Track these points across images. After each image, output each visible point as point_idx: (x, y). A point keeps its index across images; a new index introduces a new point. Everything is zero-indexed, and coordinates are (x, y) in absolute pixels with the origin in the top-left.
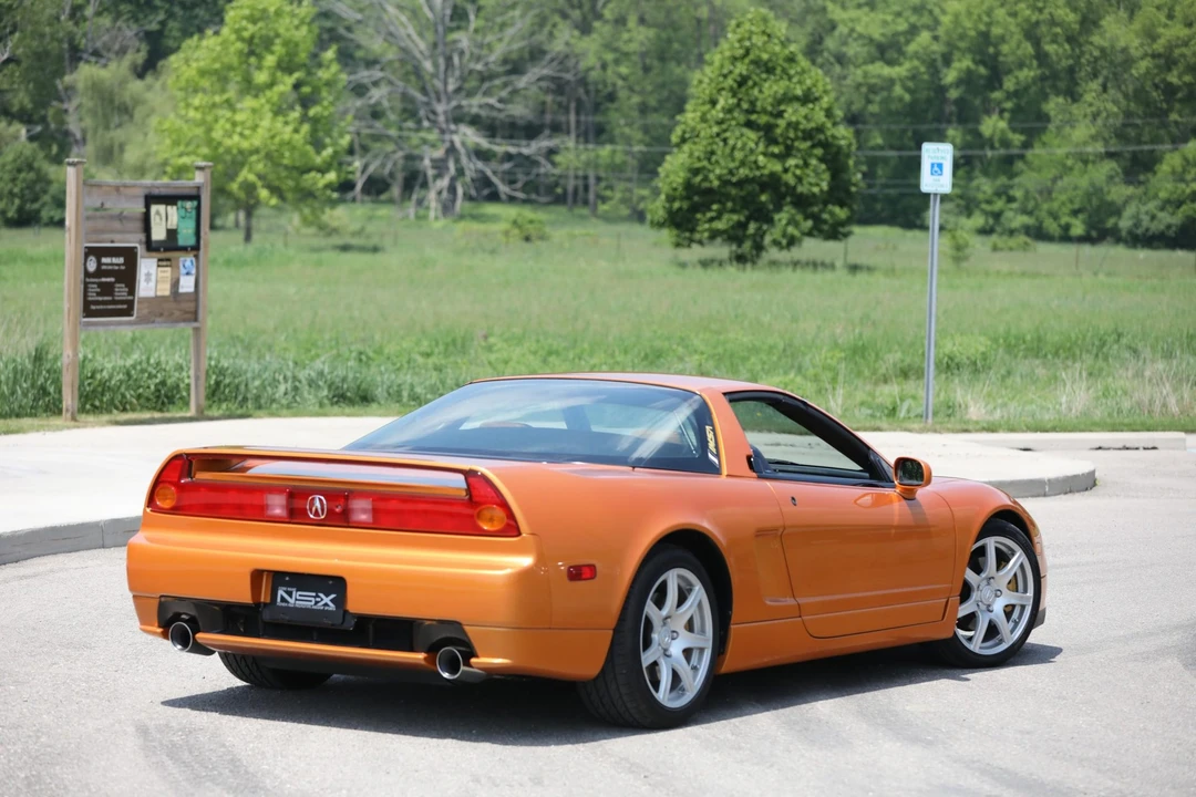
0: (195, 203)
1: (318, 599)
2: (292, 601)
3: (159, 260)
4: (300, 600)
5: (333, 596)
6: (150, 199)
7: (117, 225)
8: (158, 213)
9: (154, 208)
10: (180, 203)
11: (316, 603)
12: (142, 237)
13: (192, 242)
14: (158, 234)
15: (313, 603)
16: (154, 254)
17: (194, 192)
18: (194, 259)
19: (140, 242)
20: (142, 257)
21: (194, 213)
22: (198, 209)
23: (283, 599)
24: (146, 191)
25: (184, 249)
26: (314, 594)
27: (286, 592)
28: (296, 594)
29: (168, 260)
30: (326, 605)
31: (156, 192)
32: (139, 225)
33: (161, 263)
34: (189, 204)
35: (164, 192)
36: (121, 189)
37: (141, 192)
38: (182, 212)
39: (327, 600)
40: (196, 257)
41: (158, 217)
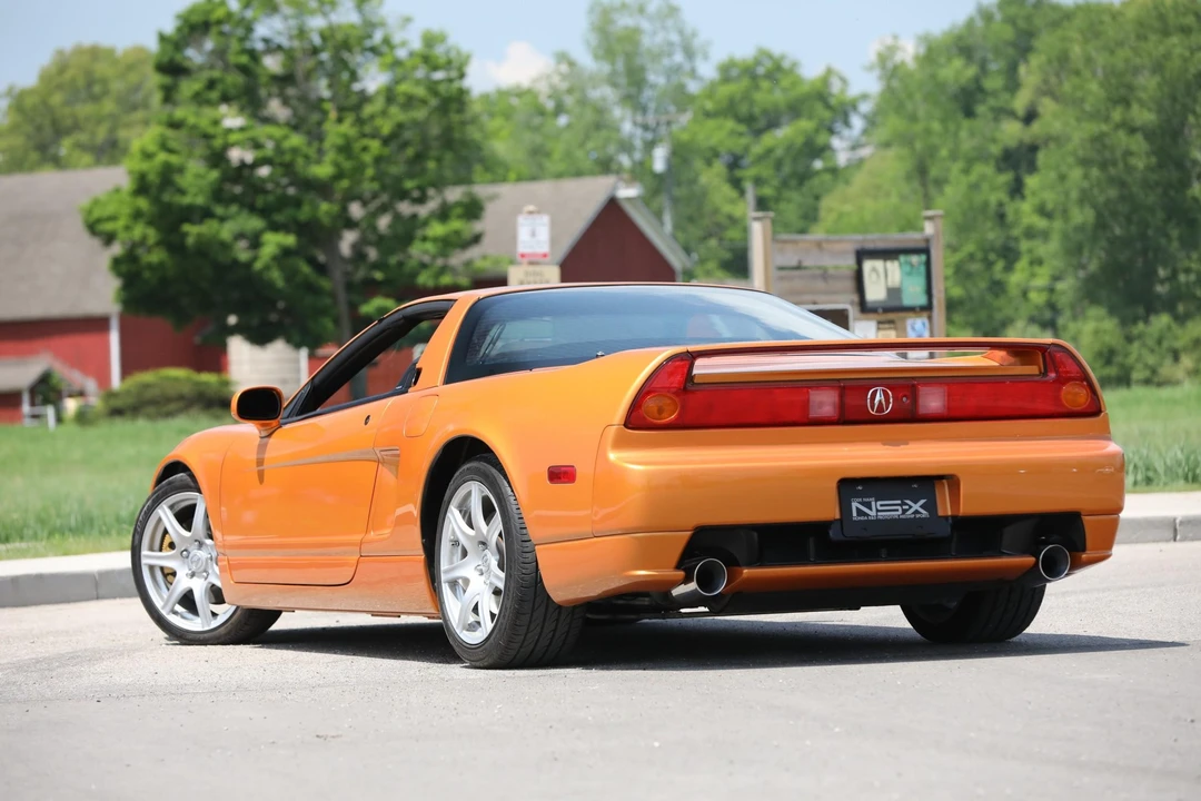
0: (923, 257)
1: (907, 507)
2: (873, 513)
3: (879, 323)
4: (881, 510)
5: (922, 501)
6: (862, 255)
7: (820, 285)
8: (874, 270)
9: (868, 265)
10: (902, 258)
11: (904, 511)
12: (855, 298)
13: (922, 300)
14: (875, 292)
15: (900, 512)
16: (871, 316)
17: (922, 245)
18: (926, 321)
19: (852, 303)
20: (855, 319)
21: (923, 269)
22: (928, 264)
23: (860, 512)
24: (858, 246)
25: (911, 309)
26: (899, 502)
27: (862, 503)
28: (877, 505)
29: (891, 322)
30: (916, 512)
31: (870, 246)
32: (850, 284)
33: (881, 326)
34: (915, 259)
35: (881, 245)
36: (824, 245)
37: (851, 247)
38: (908, 268)
39: (916, 507)
40: (930, 318)
41: (874, 276)
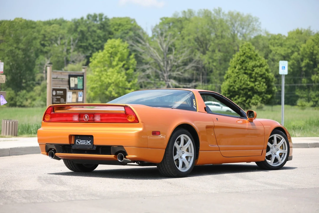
0: (82, 77)
1: (86, 142)
2: (80, 143)
3: (73, 92)
4: (82, 142)
5: (90, 141)
6: (70, 76)
7: (61, 83)
8: (72, 80)
9: (71, 78)
10: (78, 77)
11: (86, 143)
12: (68, 86)
13: (81, 88)
14: (72, 85)
16: (71, 91)
17: (82, 74)
19: (67, 87)
20: (68, 91)
21: (82, 80)
23: (77, 143)
24: (69, 74)
25: (79, 90)
27: (78, 141)
29: (75, 92)
30: (88, 143)
31: (72, 74)
32: (67, 83)
33: (73, 93)
34: (81, 78)
35: (74, 74)
36: (62, 73)
37: (68, 74)
38: (79, 79)
39: (89, 142)
40: (83, 92)
41: (72, 81)
